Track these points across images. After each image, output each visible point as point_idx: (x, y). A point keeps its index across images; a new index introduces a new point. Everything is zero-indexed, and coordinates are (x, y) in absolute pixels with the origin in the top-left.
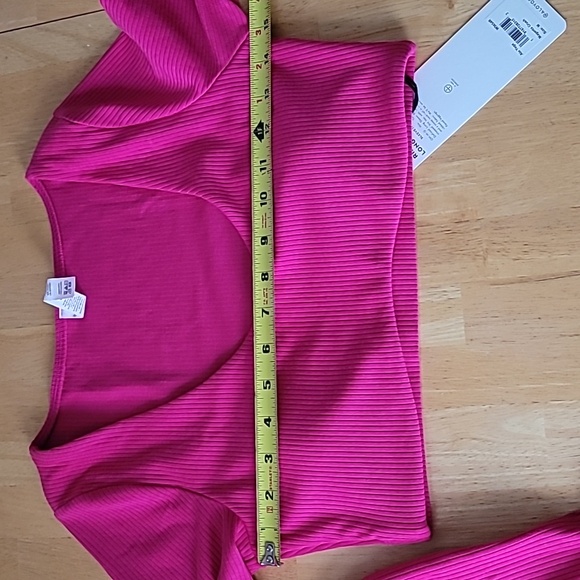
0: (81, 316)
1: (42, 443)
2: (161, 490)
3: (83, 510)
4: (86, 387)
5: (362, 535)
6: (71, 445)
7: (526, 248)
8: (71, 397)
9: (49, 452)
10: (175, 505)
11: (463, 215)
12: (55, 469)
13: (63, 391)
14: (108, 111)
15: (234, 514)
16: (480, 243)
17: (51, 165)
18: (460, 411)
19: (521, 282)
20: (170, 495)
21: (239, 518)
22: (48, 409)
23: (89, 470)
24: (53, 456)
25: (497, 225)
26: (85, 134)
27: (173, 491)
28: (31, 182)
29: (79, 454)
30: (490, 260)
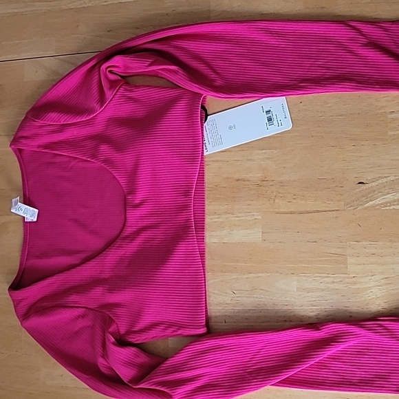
0: (35, 220)
1: (15, 286)
2: (76, 309)
3: (35, 321)
4: (39, 257)
5: (174, 331)
6: (29, 287)
7: (295, 197)
8: (31, 262)
9: (18, 291)
10: (83, 316)
11: (265, 177)
12: (21, 301)
13: (27, 259)
14: (54, 115)
15: (112, 319)
16: (273, 192)
17: (23, 141)
18: (256, 275)
19: (291, 213)
20: (81, 311)
21: (115, 322)
22: (18, 268)
23: (39, 300)
24: (20, 294)
25: (282, 184)
26: (41, 127)
27: (82, 309)
28: (13, 149)
29: (33, 292)
30: (276, 201)
